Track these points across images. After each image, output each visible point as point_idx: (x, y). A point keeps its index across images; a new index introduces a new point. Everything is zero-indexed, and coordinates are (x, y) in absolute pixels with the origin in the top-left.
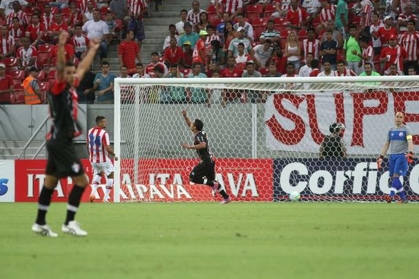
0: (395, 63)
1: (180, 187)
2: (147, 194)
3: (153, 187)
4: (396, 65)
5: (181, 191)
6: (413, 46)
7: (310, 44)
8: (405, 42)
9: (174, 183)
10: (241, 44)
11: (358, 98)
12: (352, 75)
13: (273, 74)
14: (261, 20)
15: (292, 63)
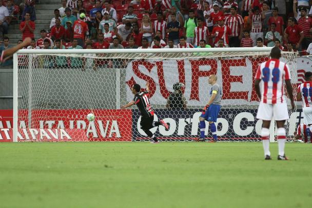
0: (222, 38)
1: (62, 130)
2: (38, 136)
3: (42, 130)
4: (223, 39)
5: (63, 133)
6: (236, 25)
7: (159, 24)
8: (229, 22)
9: (58, 127)
10: (107, 24)
11: (195, 64)
12: (191, 47)
13: (131, 46)
14: (123, 6)
15: (146, 38)
